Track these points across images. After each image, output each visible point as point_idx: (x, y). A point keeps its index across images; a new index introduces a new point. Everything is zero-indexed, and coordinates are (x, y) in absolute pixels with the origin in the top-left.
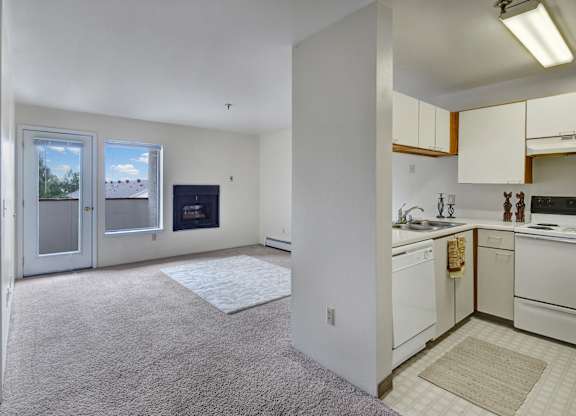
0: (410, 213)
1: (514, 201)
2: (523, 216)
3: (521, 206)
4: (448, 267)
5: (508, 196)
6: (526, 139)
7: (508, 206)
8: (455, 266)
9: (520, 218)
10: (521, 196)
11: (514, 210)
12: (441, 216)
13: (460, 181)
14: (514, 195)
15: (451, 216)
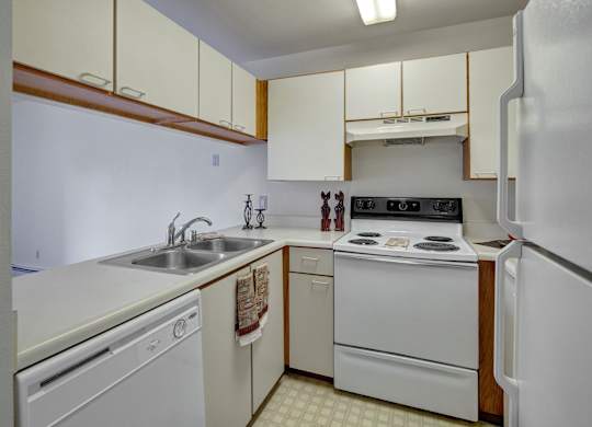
0: (193, 227)
1: (333, 203)
2: (342, 222)
3: (340, 210)
4: (237, 326)
5: (326, 197)
6: (346, 121)
7: (325, 210)
8: (249, 323)
9: (340, 227)
10: (340, 196)
11: (332, 215)
12: (248, 227)
13: (271, 177)
14: (332, 196)
15: (261, 226)
